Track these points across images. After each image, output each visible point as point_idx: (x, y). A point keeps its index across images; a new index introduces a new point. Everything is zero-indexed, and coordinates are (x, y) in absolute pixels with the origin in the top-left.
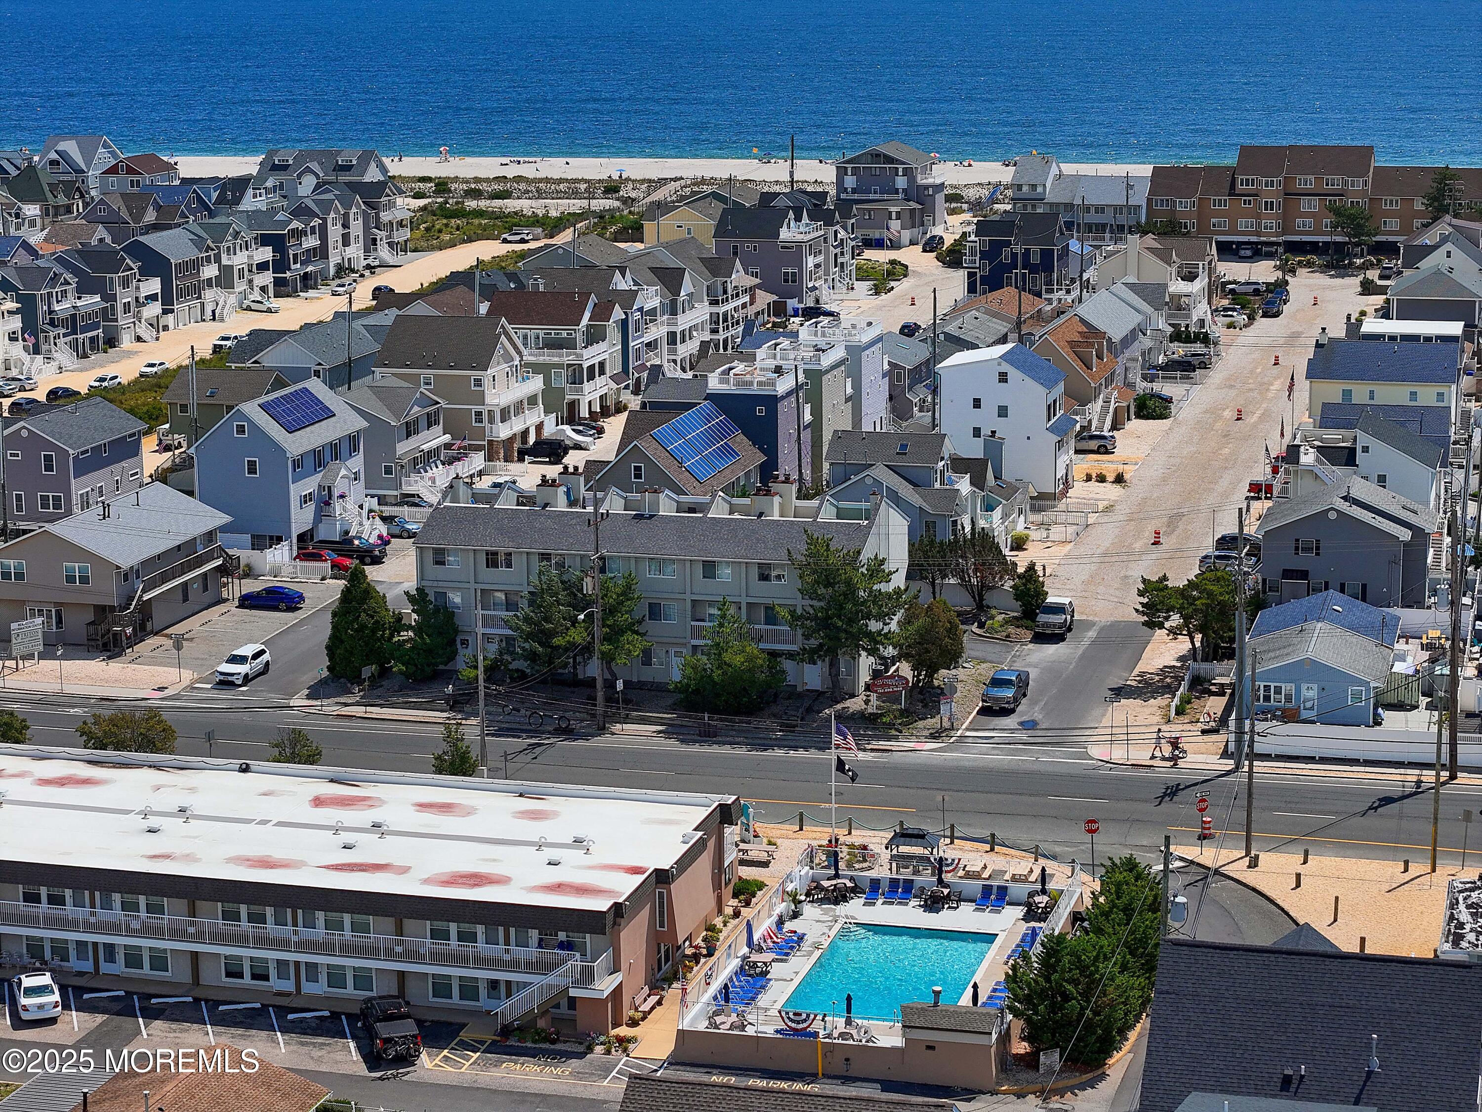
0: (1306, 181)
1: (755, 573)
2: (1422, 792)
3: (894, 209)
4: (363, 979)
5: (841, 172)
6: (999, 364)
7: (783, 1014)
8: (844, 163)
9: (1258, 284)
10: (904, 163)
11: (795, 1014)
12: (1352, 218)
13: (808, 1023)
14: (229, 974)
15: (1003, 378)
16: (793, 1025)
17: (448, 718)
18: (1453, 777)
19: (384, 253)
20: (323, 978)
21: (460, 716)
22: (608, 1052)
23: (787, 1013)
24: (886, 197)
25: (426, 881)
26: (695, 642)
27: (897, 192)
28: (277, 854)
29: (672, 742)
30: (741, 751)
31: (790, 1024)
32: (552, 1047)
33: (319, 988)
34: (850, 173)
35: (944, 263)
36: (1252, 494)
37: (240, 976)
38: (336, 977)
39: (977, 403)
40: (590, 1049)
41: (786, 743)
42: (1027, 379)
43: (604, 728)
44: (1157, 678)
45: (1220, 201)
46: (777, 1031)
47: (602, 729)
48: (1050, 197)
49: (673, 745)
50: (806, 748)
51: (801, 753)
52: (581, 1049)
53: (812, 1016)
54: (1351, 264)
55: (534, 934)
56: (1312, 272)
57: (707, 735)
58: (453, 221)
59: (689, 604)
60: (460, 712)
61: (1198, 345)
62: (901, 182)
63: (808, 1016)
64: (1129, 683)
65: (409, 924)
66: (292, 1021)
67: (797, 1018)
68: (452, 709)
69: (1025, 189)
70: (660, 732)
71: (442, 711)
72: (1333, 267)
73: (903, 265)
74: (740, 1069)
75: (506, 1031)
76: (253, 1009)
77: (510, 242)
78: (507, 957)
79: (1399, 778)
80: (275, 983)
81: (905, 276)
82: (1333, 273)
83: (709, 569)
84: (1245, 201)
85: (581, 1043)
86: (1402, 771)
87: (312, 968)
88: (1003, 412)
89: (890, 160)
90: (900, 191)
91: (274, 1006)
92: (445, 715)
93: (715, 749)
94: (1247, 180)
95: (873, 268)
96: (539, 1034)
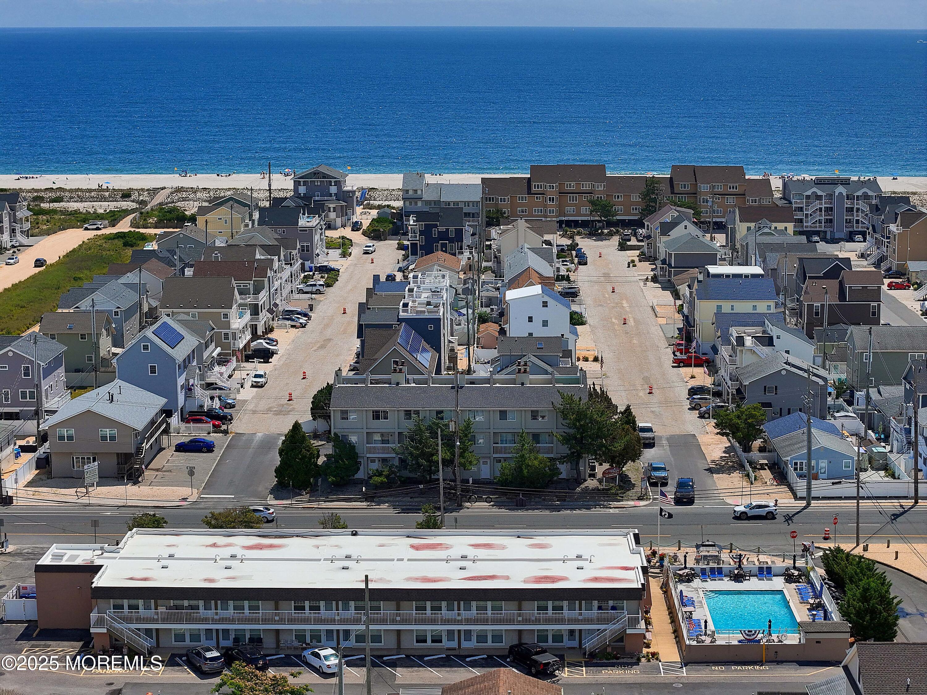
0: (571, 186)
1: (529, 415)
2: (907, 511)
3: (332, 206)
4: (497, 637)
5: (297, 184)
6: (543, 297)
7: (743, 632)
8: (299, 178)
9: (563, 246)
10: (335, 178)
11: (749, 631)
12: (604, 207)
13: (756, 635)
14: (418, 641)
15: (545, 304)
16: (748, 637)
17: (368, 505)
18: (916, 502)
19: (21, 239)
20: (474, 638)
21: (373, 504)
22: (649, 661)
23: (744, 631)
24: (326, 198)
25: (525, 582)
26: (495, 456)
27: (331, 195)
28: (430, 575)
29: (503, 510)
30: (547, 512)
31: (746, 636)
32: (618, 661)
33: (472, 644)
34: (302, 184)
35: (369, 238)
36: (676, 365)
37: (425, 641)
38: (482, 638)
39: (530, 319)
40: (639, 660)
41: (568, 507)
42: (559, 305)
43: (461, 505)
44: (723, 463)
45: (522, 197)
46: (739, 642)
47: (460, 507)
48: (426, 197)
49: (504, 512)
50: (579, 509)
51: (577, 512)
52: (634, 660)
53: (758, 632)
54: (602, 233)
55: (595, 603)
56: (582, 238)
57: (520, 505)
58: (40, 217)
59: (492, 434)
60: (371, 501)
61: (564, 282)
62: (333, 189)
63: (755, 632)
64: (711, 466)
65: (525, 604)
66: (470, 661)
67: (750, 633)
68: (366, 500)
69: (411, 192)
70: (493, 506)
71: (361, 502)
72: (594, 235)
73: (348, 239)
74: (728, 662)
75: (592, 655)
76: (442, 657)
77: (89, 229)
78: (581, 618)
79: (890, 504)
80: (446, 643)
81: (352, 246)
82: (594, 238)
83: (503, 414)
84: (537, 197)
85: (632, 658)
86: (889, 501)
87: (468, 633)
88: (545, 323)
89: (325, 176)
90: (333, 195)
91: (452, 655)
92: (364, 503)
93: (530, 512)
94: (538, 185)
95: (332, 241)
96: (611, 656)
